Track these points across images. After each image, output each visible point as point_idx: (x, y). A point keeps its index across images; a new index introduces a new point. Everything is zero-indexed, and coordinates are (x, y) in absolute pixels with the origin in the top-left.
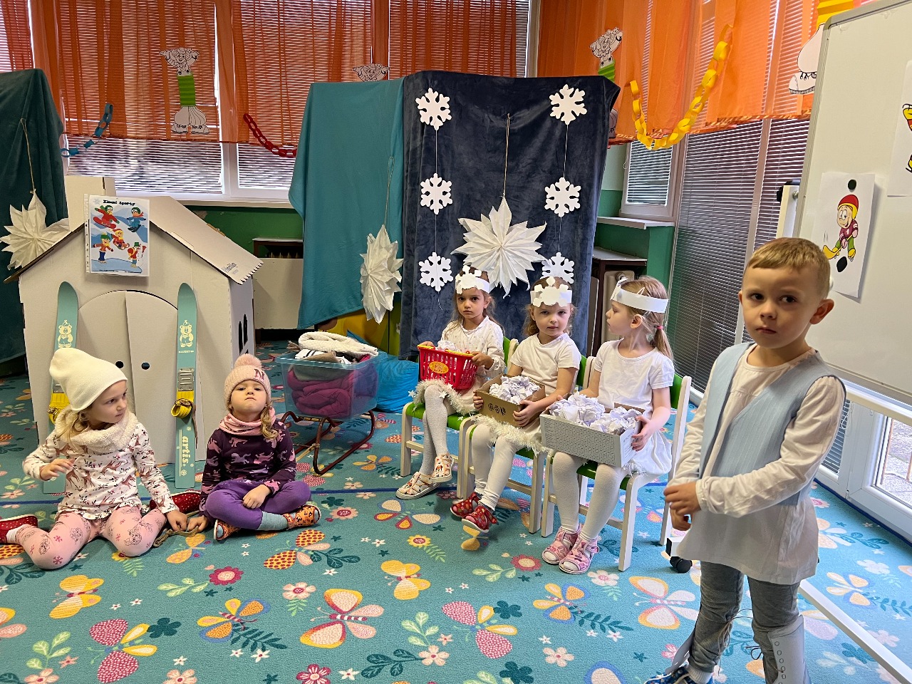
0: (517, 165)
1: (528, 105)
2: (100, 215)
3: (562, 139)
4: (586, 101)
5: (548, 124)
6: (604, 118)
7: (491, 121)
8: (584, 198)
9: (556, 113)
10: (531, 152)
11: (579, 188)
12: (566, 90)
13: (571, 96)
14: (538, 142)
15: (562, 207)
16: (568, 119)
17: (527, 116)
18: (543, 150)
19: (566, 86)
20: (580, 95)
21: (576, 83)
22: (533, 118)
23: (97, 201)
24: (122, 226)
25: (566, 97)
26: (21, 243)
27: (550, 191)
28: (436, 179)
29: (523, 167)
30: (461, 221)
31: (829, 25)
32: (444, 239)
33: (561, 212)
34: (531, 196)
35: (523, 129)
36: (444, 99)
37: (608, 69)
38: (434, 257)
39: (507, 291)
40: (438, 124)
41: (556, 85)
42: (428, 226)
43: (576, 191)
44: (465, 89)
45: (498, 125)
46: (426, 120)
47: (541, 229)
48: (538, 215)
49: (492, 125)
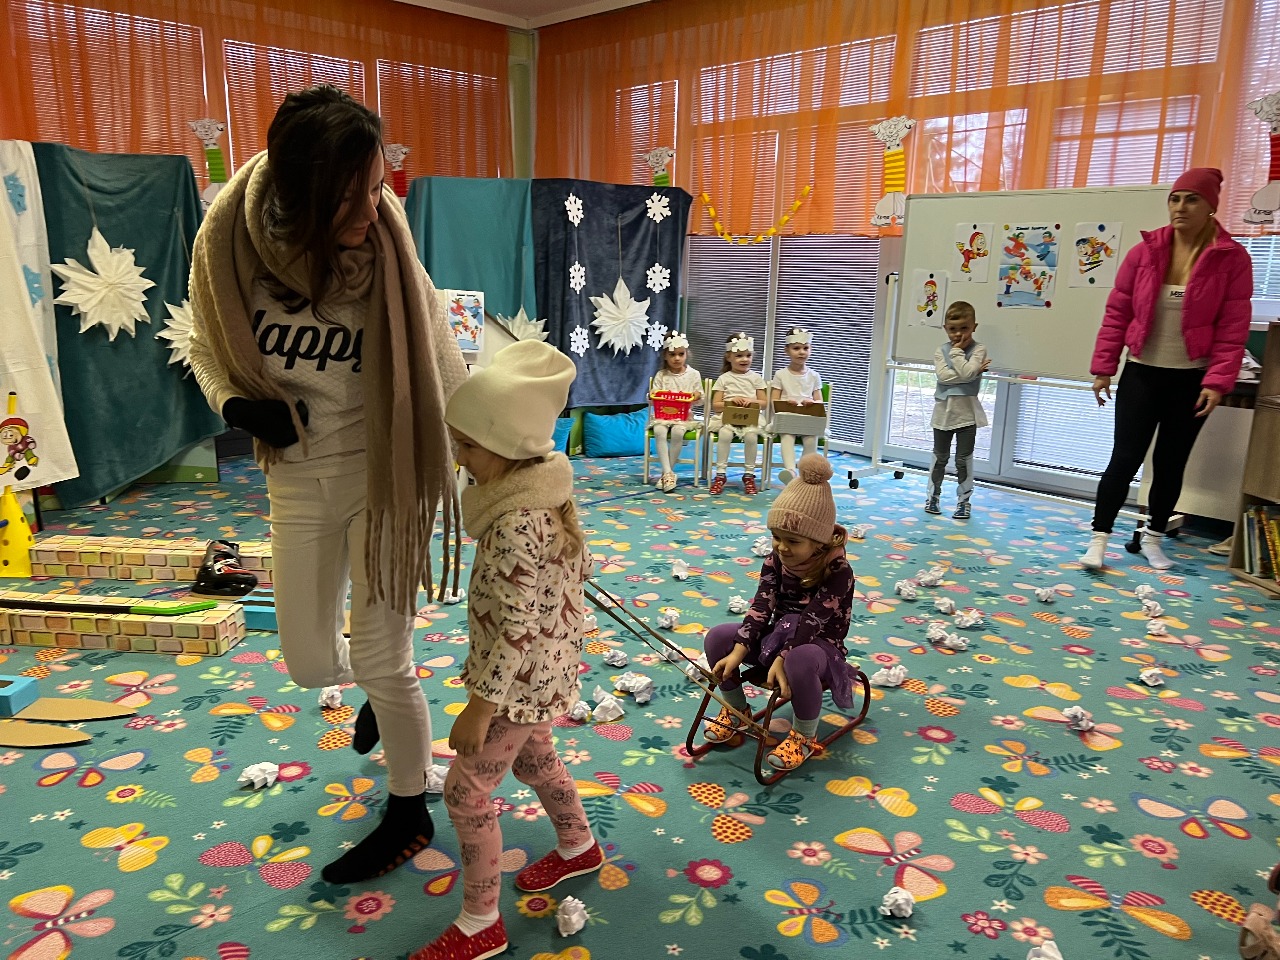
0: (627, 253)
1: (632, 207)
2: (454, 305)
3: (655, 234)
4: (671, 206)
5: (645, 222)
7: (608, 219)
8: (673, 279)
9: (650, 215)
10: (636, 243)
11: (669, 271)
13: (660, 201)
14: (640, 235)
15: (657, 285)
16: (658, 219)
17: (631, 215)
18: (643, 242)
19: (655, 194)
20: (666, 201)
21: (664, 192)
22: (636, 216)
23: (452, 295)
24: (468, 314)
25: (656, 201)
27: (649, 273)
28: (577, 266)
29: (631, 255)
30: (592, 299)
31: (909, 198)
32: (582, 314)
33: (657, 290)
34: (636, 278)
35: (628, 225)
36: (580, 202)
37: (662, 177)
38: (578, 329)
39: (628, 353)
40: (577, 222)
41: (648, 192)
42: (574, 304)
43: (667, 273)
44: (590, 193)
45: (612, 221)
46: (571, 219)
47: (647, 303)
48: (641, 292)
49: (608, 221)
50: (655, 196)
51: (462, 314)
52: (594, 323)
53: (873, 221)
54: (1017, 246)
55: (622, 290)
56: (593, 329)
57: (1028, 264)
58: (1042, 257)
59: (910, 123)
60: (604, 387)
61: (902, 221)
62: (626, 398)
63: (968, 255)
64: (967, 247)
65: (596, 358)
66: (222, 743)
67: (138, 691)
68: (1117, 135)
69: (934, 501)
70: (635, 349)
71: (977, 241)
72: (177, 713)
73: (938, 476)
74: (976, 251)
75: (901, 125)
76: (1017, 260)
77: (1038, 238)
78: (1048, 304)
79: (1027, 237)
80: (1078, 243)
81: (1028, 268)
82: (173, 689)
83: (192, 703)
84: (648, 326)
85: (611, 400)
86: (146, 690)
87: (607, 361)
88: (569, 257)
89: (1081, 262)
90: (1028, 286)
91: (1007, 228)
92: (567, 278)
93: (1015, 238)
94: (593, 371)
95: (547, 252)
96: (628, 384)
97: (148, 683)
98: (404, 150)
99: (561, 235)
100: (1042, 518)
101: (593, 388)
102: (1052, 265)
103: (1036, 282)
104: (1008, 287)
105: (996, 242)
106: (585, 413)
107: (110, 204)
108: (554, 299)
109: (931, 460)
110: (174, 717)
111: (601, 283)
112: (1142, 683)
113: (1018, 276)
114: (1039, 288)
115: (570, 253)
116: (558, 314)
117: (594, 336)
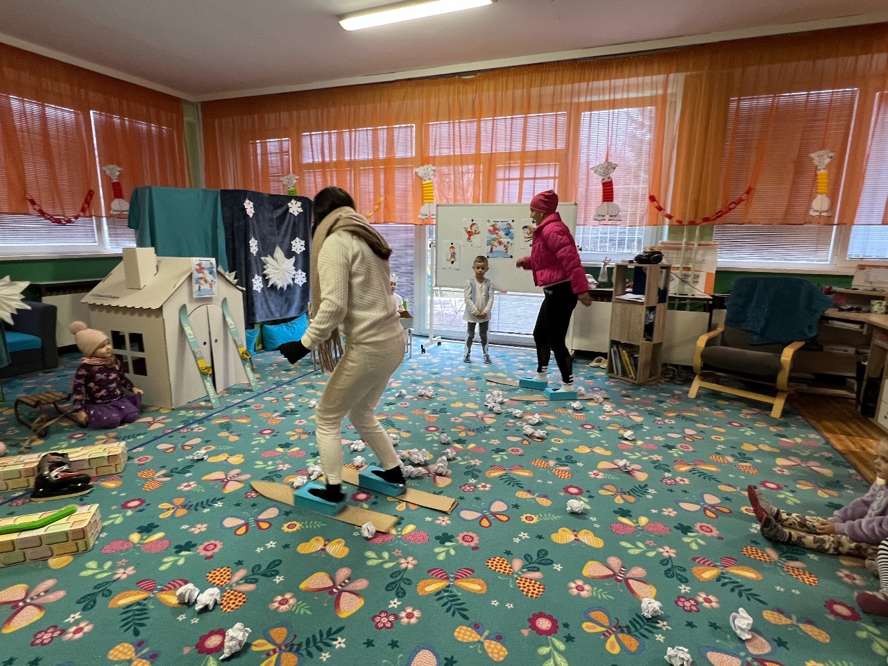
0: (280, 232)
1: (280, 207)
2: (198, 267)
3: (294, 223)
4: (302, 206)
5: (288, 215)
8: (307, 245)
9: (291, 211)
10: (284, 227)
12: (293, 201)
13: (296, 204)
14: (286, 222)
15: (298, 249)
16: (296, 214)
17: (280, 212)
18: (288, 226)
20: (299, 204)
21: (298, 199)
22: (283, 212)
23: (196, 261)
24: (206, 272)
25: (294, 204)
27: (293, 243)
28: (253, 239)
29: (282, 233)
30: (263, 258)
31: (438, 206)
32: (258, 267)
33: (298, 252)
34: (286, 246)
35: (279, 217)
36: (252, 204)
37: (293, 191)
38: (256, 277)
39: (285, 288)
40: (251, 215)
41: (289, 198)
42: (253, 262)
43: (303, 242)
44: (257, 198)
45: (270, 215)
46: (248, 213)
47: (293, 260)
48: (289, 254)
49: (267, 215)
51: (203, 273)
52: (265, 272)
53: (419, 217)
54: (495, 230)
55: (279, 253)
56: (264, 276)
57: (500, 238)
58: (507, 234)
59: (434, 168)
60: (273, 309)
61: (434, 217)
62: (285, 314)
63: (470, 234)
64: (469, 230)
65: (267, 293)
66: (136, 633)
67: (26, 605)
68: (535, 179)
69: (468, 356)
70: (289, 286)
71: (474, 227)
72: (77, 616)
73: (469, 343)
74: (474, 231)
75: (430, 169)
76: (495, 236)
77: (504, 226)
78: (511, 257)
79: (499, 225)
80: (523, 228)
81: (500, 240)
82: (61, 594)
83: (88, 603)
84: (294, 272)
85: (277, 316)
86: (33, 602)
87: (273, 294)
88: (248, 235)
89: (525, 237)
90: (502, 248)
91: (489, 221)
92: (247, 247)
93: (493, 226)
94: (266, 300)
95: (233, 232)
96: (285, 306)
97: (33, 594)
98: (119, 169)
99: (242, 223)
100: (515, 358)
101: (267, 310)
102: (512, 238)
103: (505, 246)
104: (492, 249)
105: (484, 228)
106: (262, 325)
108: (240, 259)
109: (466, 336)
110: (77, 622)
111: (267, 249)
112: (626, 439)
113: (496, 243)
114: (506, 249)
115: (249, 232)
116: (243, 268)
117: (266, 281)
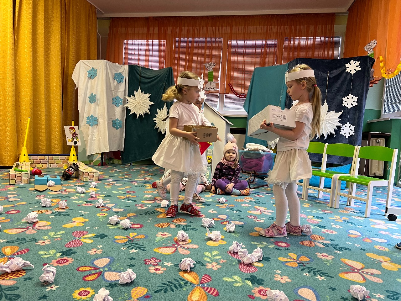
0: (332, 90)
1: (337, 68)
3: (350, 79)
4: (360, 65)
5: (344, 74)
6: (368, 71)
7: (321, 75)
8: (360, 101)
9: (348, 70)
10: (337, 85)
11: (357, 97)
13: (354, 64)
14: (340, 82)
15: (350, 105)
16: (353, 72)
17: (336, 72)
18: (342, 84)
19: (352, 60)
20: (358, 63)
21: (355, 59)
22: (338, 73)
26: (159, 120)
27: (345, 99)
34: (336, 101)
37: (371, 55)
39: (326, 136)
43: (356, 99)
45: (324, 75)
47: (340, 113)
48: (338, 108)
50: (352, 62)
55: (325, 106)
70: (331, 135)
84: (339, 124)
107: (146, 81)
